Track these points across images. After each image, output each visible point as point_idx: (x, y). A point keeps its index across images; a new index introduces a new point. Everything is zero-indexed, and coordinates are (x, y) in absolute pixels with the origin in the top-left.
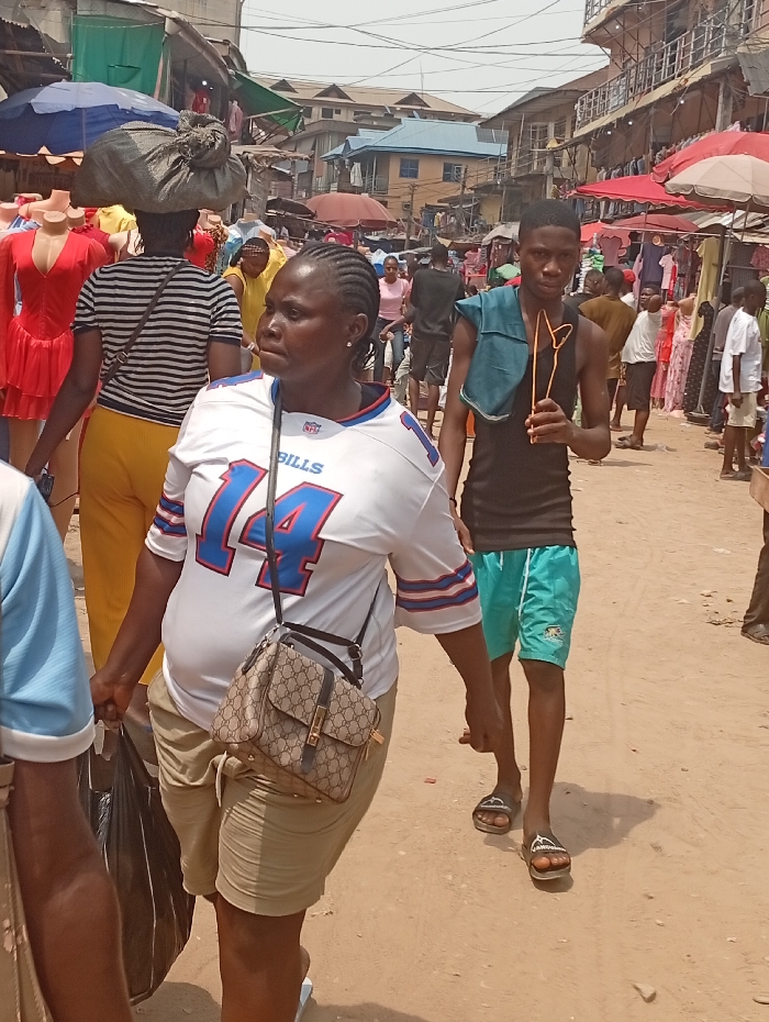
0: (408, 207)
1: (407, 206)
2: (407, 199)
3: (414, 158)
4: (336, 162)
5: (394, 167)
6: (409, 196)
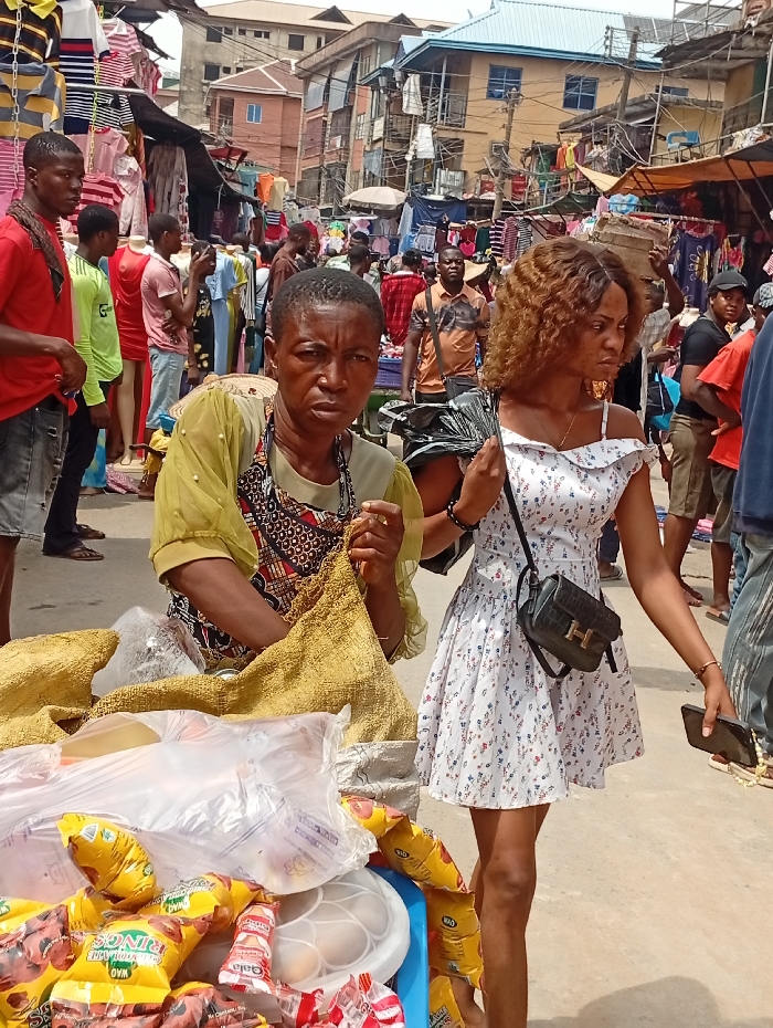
0: (500, 151)
1: (497, 149)
2: (500, 137)
3: (515, 64)
4: (382, 81)
5: (478, 81)
6: (504, 131)
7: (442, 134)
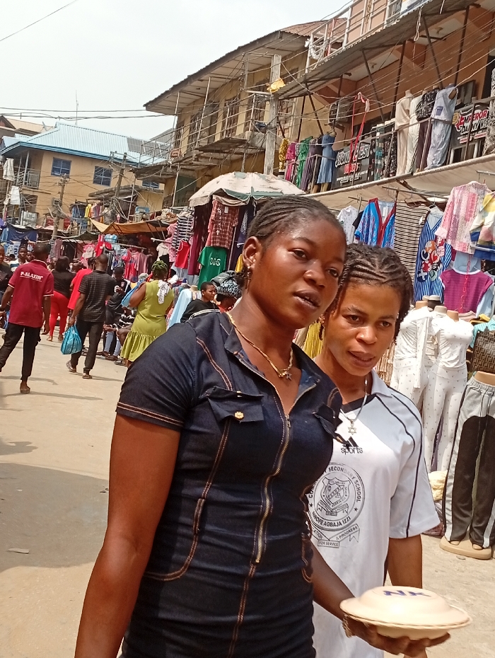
0: (57, 203)
3: (67, 159)
5: (47, 165)
6: (59, 195)
7: (26, 192)
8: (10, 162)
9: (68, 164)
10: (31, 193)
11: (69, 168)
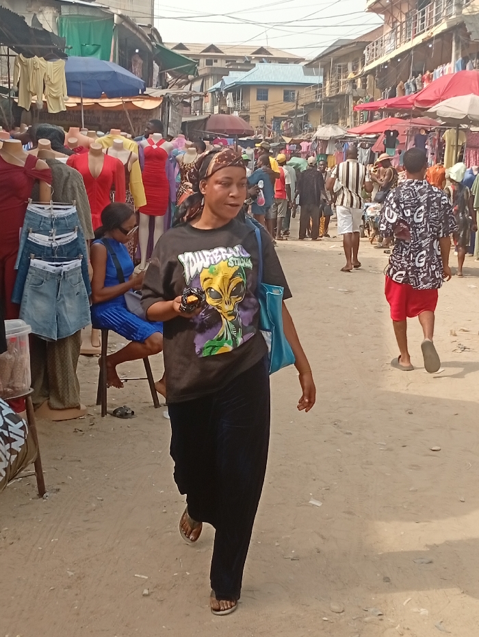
1: (262, 118)
3: (265, 88)
4: (217, 93)
5: (253, 94)
6: (264, 112)
7: (243, 114)
8: (230, 95)
9: (266, 92)
10: (246, 114)
11: (267, 93)
